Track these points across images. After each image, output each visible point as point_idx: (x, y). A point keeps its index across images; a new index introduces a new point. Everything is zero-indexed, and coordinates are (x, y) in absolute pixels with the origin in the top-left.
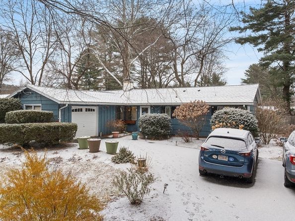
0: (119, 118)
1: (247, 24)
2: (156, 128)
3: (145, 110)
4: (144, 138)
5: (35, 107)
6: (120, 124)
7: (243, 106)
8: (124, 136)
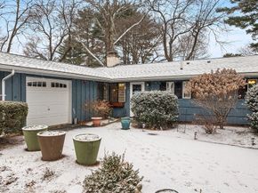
0: (101, 97)
2: (158, 112)
3: (137, 88)
4: (140, 127)
6: (103, 107)
8: (109, 123)
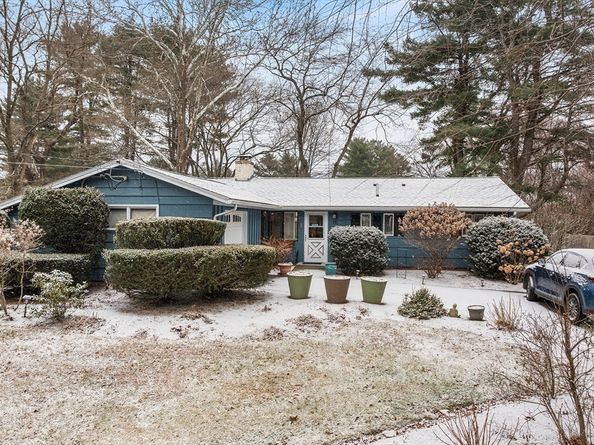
1: (396, 67)
2: (372, 254)
5: (132, 210)
7: (512, 213)
